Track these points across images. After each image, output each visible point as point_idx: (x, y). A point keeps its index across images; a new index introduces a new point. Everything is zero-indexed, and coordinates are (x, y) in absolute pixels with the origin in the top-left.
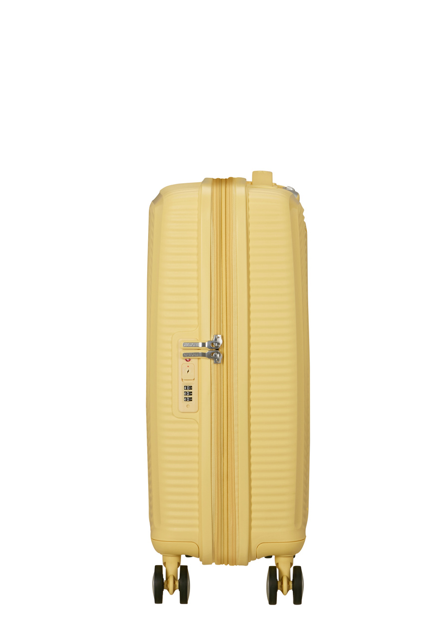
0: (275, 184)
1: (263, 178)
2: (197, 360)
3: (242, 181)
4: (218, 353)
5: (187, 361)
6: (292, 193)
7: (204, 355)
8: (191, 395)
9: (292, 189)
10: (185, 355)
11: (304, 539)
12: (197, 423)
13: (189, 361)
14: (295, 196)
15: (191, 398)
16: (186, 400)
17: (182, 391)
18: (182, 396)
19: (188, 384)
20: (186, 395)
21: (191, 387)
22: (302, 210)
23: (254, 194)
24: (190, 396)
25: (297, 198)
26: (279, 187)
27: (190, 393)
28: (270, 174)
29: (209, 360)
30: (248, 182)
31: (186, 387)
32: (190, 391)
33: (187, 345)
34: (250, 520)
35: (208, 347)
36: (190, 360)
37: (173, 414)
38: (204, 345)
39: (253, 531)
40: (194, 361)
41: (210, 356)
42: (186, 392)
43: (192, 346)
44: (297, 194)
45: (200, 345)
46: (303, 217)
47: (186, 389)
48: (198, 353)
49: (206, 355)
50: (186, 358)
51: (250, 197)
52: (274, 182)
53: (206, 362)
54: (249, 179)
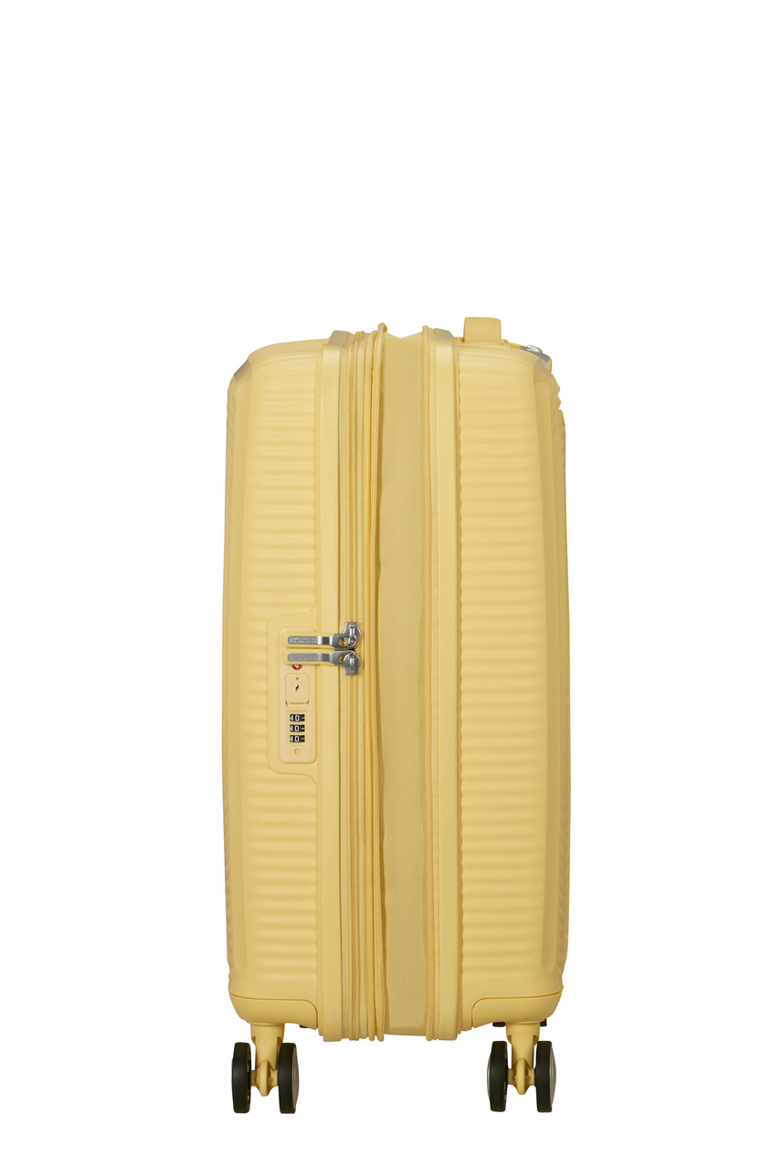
0: (506, 341)
1: (483, 331)
2: (314, 667)
3: (443, 335)
4: (351, 655)
5: (295, 668)
6: (538, 358)
7: (325, 658)
8: (303, 730)
9: (537, 350)
10: (291, 657)
11: (559, 992)
12: (314, 780)
13: (299, 668)
14: (543, 362)
15: (303, 737)
16: (294, 741)
17: (285, 724)
18: (286, 732)
19: (298, 710)
20: (294, 731)
21: (303, 716)
22: (556, 389)
23: (468, 359)
24: (301, 734)
25: (547, 366)
26: (514, 346)
27: (302, 728)
28: (495, 323)
29: (336, 668)
30: (456, 338)
31: (294, 716)
32: (301, 723)
33: (293, 640)
34: (460, 956)
35: (333, 645)
36: (300, 666)
37: (270, 767)
38: (326, 641)
39: (465, 976)
40: (307, 669)
41: (339, 662)
42: (294, 726)
43: (304, 643)
44: (547, 358)
45: (320, 641)
46: (559, 402)
47: (294, 720)
48: (315, 655)
49: (331, 657)
50: (293, 663)
51: (462, 365)
52: (504, 337)
53: (330, 671)
54: (458, 332)
